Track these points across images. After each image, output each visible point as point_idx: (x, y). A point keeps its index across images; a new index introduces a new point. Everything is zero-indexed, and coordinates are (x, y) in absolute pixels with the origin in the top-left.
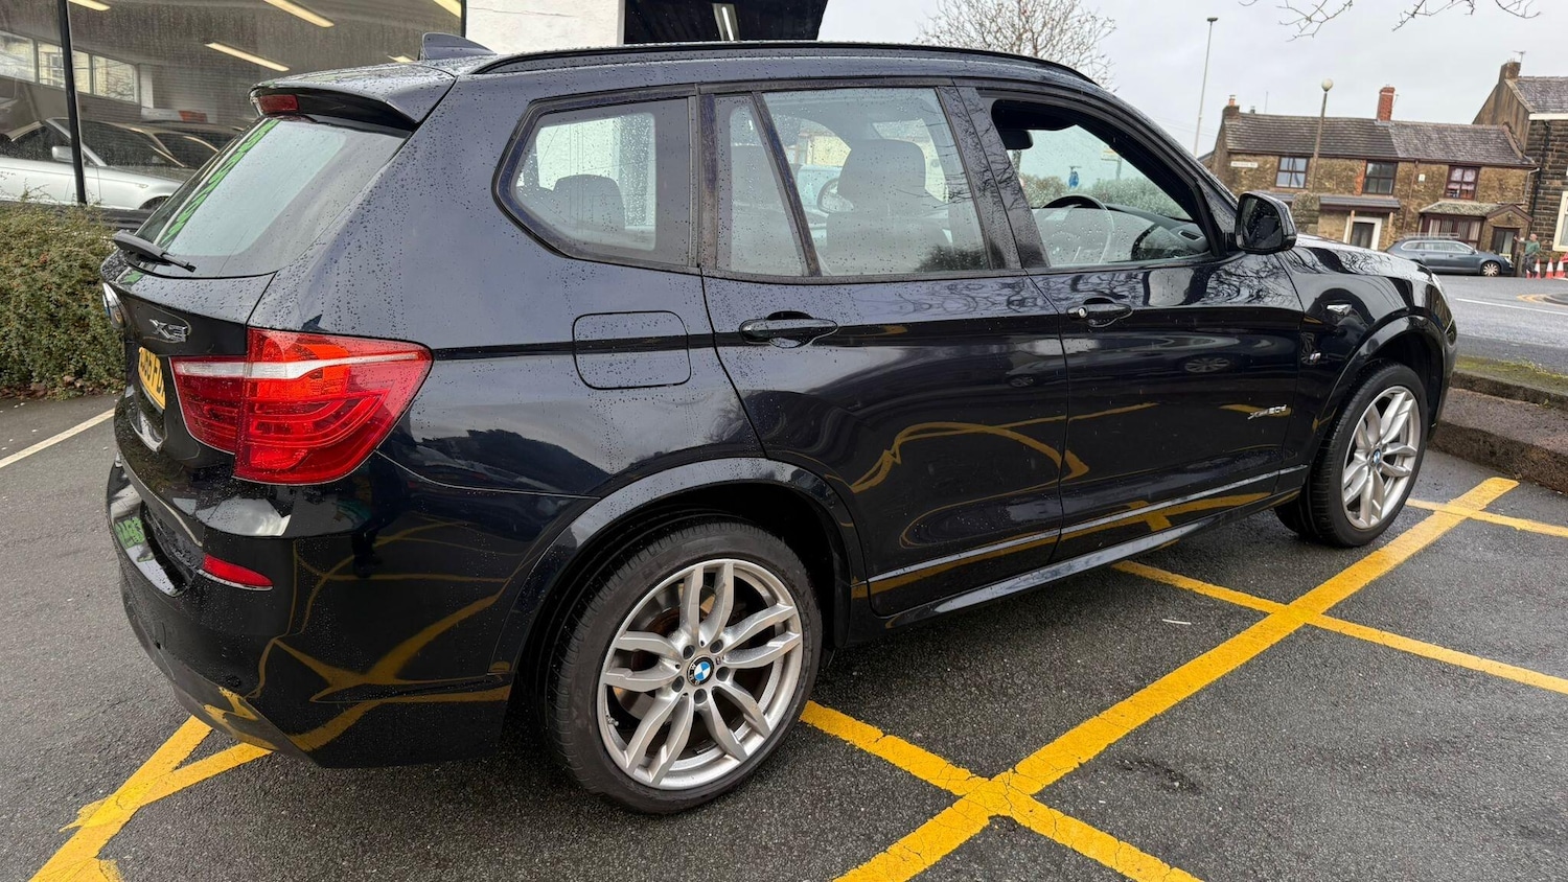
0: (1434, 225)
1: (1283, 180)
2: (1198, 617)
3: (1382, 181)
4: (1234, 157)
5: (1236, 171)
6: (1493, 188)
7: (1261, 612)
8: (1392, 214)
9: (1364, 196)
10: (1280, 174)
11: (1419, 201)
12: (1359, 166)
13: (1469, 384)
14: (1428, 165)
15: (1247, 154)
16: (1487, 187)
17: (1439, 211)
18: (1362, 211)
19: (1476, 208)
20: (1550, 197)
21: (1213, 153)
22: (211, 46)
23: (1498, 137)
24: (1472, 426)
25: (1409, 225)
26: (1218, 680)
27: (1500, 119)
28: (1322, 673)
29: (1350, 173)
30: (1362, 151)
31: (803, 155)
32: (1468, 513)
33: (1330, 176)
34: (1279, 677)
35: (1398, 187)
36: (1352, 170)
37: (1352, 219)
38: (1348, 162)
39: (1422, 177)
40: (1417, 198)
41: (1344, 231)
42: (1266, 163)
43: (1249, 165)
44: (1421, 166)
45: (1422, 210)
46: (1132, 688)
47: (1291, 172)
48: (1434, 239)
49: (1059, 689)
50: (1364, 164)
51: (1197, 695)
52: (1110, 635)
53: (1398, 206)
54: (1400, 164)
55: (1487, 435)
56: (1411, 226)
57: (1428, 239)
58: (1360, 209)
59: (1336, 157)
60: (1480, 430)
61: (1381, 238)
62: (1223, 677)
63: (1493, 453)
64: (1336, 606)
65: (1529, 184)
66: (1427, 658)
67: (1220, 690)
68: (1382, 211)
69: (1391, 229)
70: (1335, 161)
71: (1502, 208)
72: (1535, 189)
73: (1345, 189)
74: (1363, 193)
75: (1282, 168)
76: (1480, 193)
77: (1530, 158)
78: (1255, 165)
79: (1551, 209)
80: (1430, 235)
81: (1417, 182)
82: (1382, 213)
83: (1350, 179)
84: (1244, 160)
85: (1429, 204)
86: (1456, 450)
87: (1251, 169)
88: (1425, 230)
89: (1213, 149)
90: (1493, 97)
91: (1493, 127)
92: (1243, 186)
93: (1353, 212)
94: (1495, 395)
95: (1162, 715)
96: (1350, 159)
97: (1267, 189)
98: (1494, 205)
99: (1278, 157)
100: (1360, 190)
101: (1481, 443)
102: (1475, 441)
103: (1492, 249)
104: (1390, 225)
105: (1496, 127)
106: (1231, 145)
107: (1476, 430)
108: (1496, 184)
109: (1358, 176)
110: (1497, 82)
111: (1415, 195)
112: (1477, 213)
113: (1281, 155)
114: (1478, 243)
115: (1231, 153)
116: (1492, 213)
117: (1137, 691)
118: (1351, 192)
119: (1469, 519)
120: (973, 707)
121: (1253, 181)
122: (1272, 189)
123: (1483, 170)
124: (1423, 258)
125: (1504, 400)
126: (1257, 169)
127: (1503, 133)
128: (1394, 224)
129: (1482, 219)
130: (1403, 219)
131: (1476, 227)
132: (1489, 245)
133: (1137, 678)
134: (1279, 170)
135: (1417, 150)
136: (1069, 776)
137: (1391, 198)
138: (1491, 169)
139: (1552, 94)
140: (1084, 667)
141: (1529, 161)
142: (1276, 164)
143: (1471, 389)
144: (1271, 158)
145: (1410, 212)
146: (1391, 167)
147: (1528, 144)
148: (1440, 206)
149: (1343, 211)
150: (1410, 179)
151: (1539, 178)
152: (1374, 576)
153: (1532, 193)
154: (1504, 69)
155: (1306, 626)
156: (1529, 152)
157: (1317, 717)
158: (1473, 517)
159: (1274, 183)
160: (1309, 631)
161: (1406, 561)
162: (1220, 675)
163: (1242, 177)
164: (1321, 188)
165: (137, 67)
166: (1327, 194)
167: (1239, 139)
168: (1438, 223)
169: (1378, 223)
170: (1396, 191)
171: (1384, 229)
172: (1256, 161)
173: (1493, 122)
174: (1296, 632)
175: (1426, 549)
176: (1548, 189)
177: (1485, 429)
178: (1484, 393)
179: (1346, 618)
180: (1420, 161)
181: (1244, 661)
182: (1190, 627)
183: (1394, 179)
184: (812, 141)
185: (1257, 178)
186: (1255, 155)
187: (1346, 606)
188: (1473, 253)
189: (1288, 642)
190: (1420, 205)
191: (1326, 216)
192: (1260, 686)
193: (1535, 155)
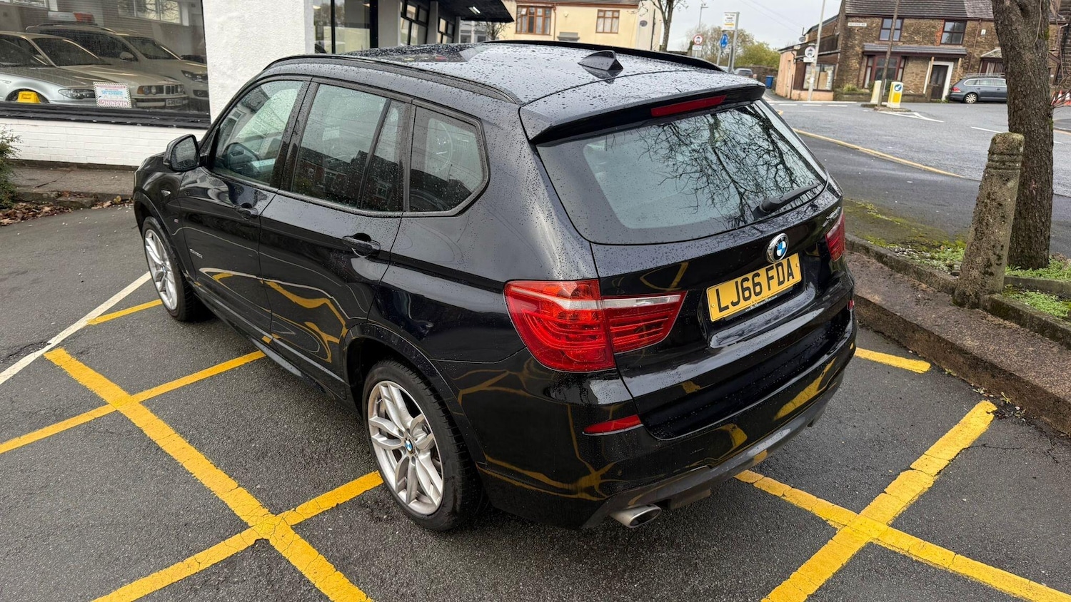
0: (990, 67)
1: (885, 35)
3: (955, 34)
4: (850, 19)
5: (851, 29)
8: (960, 59)
9: (941, 46)
10: (882, 31)
11: (980, 49)
12: (939, 24)
14: (989, 23)
15: (859, 17)
17: (994, 56)
18: (940, 57)
21: (838, 15)
25: (973, 66)
29: (933, 29)
30: (942, 13)
31: (549, 19)
33: (917, 32)
35: (966, 39)
36: (934, 27)
37: (932, 63)
38: (931, 21)
39: (983, 32)
40: (980, 47)
41: (926, 72)
42: (872, 23)
43: (861, 25)
44: (984, 24)
45: (982, 56)
47: (890, 29)
48: (988, 77)
50: (943, 23)
53: (965, 53)
54: (968, 22)
56: (974, 68)
57: (984, 77)
58: (940, 56)
59: (923, 17)
61: (953, 76)
65: (1060, 35)
68: (953, 57)
69: (960, 70)
70: (922, 21)
72: (1064, 39)
73: (928, 41)
74: (941, 44)
75: (884, 27)
77: (1062, 16)
78: (865, 25)
80: (987, 73)
81: (979, 35)
82: (953, 58)
83: (932, 34)
84: (858, 21)
85: (988, 51)
87: (861, 28)
88: (984, 71)
89: (836, 13)
92: (856, 40)
93: (933, 58)
96: (933, 19)
97: (873, 42)
99: (881, 19)
100: (938, 42)
104: (959, 67)
106: (848, 11)
109: (937, 32)
111: (978, 44)
113: (884, 17)
115: (848, 16)
118: (932, 43)
121: (863, 37)
122: (876, 42)
124: (978, 91)
126: (866, 28)
128: (962, 66)
130: (969, 62)
134: (882, 28)
135: (981, 12)
136: (323, 513)
137: (961, 47)
141: (1061, 19)
142: (880, 24)
144: (878, 20)
145: (974, 56)
146: (962, 24)
147: (1062, 6)
148: (995, 52)
149: (925, 57)
150: (975, 33)
151: (1068, 31)
153: (1061, 42)
156: (1061, 12)
159: (878, 38)
163: (855, 34)
164: (911, 41)
166: (916, 45)
167: (854, 6)
168: (993, 65)
169: (951, 65)
170: (964, 42)
171: (955, 69)
172: (865, 21)
180: (983, 20)
183: (964, 33)
184: (554, 10)
185: (866, 34)
186: (865, 17)
190: (981, 52)
191: (914, 61)
193: (1066, 14)
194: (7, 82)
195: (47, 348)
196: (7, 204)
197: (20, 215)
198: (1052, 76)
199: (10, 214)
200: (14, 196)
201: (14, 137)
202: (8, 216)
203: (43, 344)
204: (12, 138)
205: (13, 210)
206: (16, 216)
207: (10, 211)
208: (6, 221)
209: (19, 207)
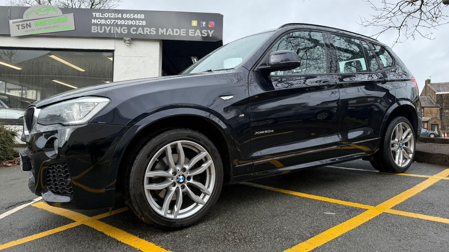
2: (339, 212)
6: (429, 113)
7: (365, 209)
13: (433, 141)
16: (427, 113)
19: (425, 119)
20: (446, 115)
22: (54, 81)
23: (428, 100)
24: (436, 153)
26: (346, 233)
27: (427, 95)
28: (392, 229)
32: (441, 178)
34: (373, 231)
46: (308, 237)
49: (275, 238)
51: (337, 238)
52: (301, 219)
55: (442, 155)
60: (440, 154)
62: (349, 232)
63: (446, 161)
64: (395, 206)
65: (439, 112)
66: (437, 222)
67: (347, 236)
71: (432, 119)
72: (441, 113)
76: (425, 115)
79: (447, 118)
86: (432, 162)
90: (424, 89)
91: (426, 97)
94: (443, 143)
95: (320, 247)
98: (430, 118)
101: (441, 158)
102: (439, 158)
103: (431, 130)
105: (427, 97)
107: (438, 154)
108: (430, 112)
110: (425, 85)
112: (426, 120)
114: (427, 129)
116: (429, 120)
117: (310, 238)
119: (442, 180)
120: (235, 247)
123: (425, 108)
125: (446, 144)
127: (429, 98)
129: (427, 122)
131: (426, 124)
132: (431, 129)
133: (310, 233)
138: (427, 108)
139: (441, 87)
140: (288, 230)
143: (434, 143)
147: (437, 101)
151: (441, 110)
152: (409, 196)
153: (440, 114)
154: (426, 81)
155: (384, 213)
156: (437, 103)
157: (392, 245)
158: (444, 179)
160: (385, 215)
161: (421, 192)
162: (347, 231)
165: (37, 90)
173: (426, 95)
174: (379, 215)
175: (428, 188)
176: (445, 113)
177: (442, 153)
178: (439, 143)
179: (400, 210)
181: (358, 226)
182: (335, 215)
187: (399, 206)
188: (426, 131)
189: (377, 218)
192: (365, 234)
193: (439, 104)
194: (19, 113)
195: (33, 202)
196: (11, 157)
197: (16, 163)
198: (440, 127)
199: (12, 162)
200: (15, 155)
201: (20, 129)
202: (10, 163)
203: (31, 201)
204: (19, 130)
205: (14, 160)
206: (15, 163)
207: (12, 160)
208: (10, 164)
209: (17, 159)
